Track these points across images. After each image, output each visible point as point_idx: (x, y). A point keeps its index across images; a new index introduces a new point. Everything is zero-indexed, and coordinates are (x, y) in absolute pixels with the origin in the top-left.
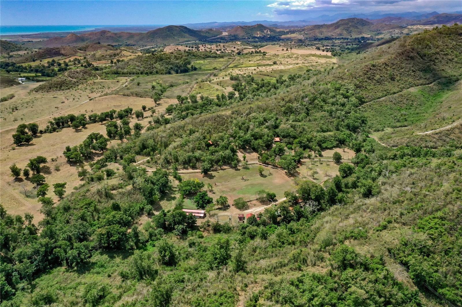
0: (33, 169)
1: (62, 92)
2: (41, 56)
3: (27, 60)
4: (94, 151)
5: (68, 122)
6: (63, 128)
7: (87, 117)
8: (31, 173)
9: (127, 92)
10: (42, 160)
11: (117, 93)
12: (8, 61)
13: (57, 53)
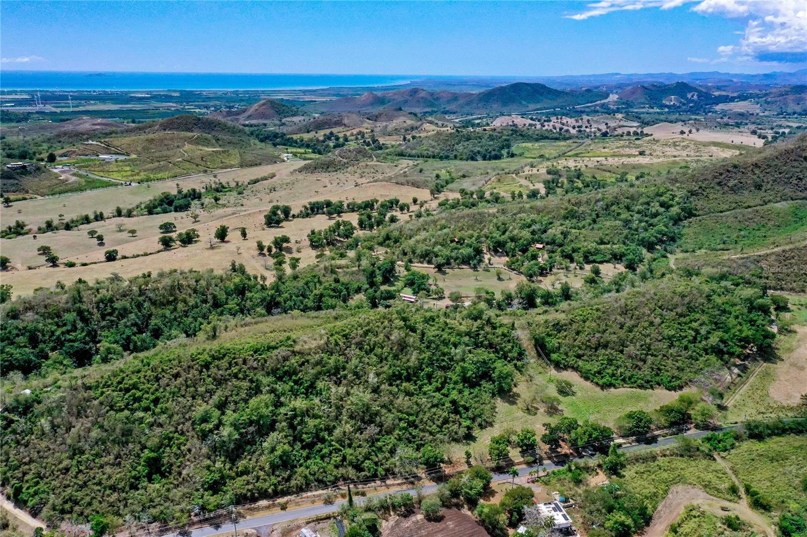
0: (276, 247)
1: (327, 174)
2: (319, 126)
3: (300, 131)
4: (338, 238)
5: (323, 208)
6: (317, 214)
7: (345, 205)
8: (274, 250)
9: (403, 180)
10: (286, 240)
11: (389, 179)
12: (277, 131)
13: (339, 123)
